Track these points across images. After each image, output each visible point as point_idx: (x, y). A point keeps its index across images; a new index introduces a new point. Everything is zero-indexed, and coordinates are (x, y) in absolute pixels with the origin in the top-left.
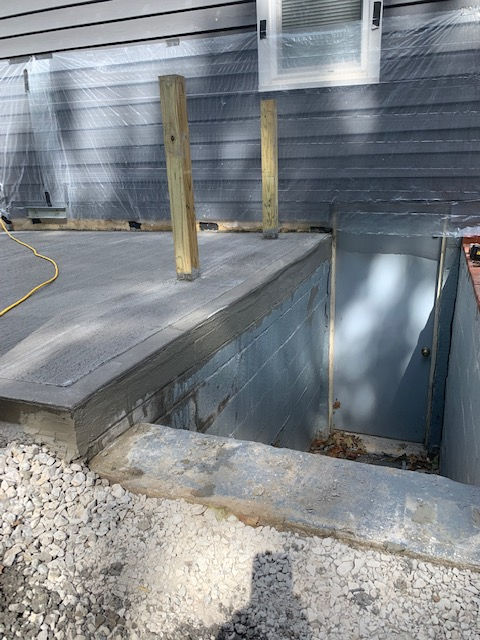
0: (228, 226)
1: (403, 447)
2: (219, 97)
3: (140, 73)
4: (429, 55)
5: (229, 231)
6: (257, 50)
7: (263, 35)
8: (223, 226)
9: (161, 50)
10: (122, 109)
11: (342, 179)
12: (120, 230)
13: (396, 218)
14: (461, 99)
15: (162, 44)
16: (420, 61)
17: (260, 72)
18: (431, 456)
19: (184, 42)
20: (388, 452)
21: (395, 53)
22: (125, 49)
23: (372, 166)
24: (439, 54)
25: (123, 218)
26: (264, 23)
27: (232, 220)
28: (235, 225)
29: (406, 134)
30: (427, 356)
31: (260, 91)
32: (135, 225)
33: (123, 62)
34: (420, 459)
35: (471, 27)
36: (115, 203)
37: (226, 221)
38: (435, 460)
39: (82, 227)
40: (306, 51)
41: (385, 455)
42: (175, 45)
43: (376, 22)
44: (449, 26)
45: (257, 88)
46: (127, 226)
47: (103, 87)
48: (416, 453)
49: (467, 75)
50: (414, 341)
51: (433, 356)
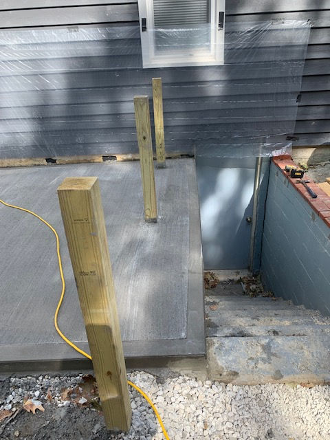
0: (125, 157)
1: (238, 273)
2: (114, 71)
3: (47, 51)
4: (254, 48)
5: (125, 161)
6: (140, 39)
7: (144, 29)
8: (119, 158)
9: (64, 35)
10: (32, 77)
11: (202, 125)
12: (39, 165)
13: (235, 147)
14: (273, 75)
15: (64, 30)
16: (249, 52)
17: (143, 54)
18: (255, 276)
19: (82, 29)
20: (231, 278)
21: (233, 46)
22: (33, 32)
23: (220, 117)
24: (260, 47)
25: (41, 157)
26: (144, 20)
27: (126, 154)
28: (130, 156)
29: (241, 96)
30: (249, 222)
31: (144, 67)
32: (51, 161)
33: (31, 42)
34: (249, 279)
35: (279, 32)
36: (34, 146)
37: (123, 154)
38: (258, 278)
39: (5, 165)
40: (176, 42)
41: (230, 281)
42: (75, 31)
43: (221, 26)
44: (265, 31)
45: (142, 66)
46: (45, 162)
47: (16, 61)
48: (246, 276)
49: (275, 61)
50: (242, 213)
51: (254, 222)
